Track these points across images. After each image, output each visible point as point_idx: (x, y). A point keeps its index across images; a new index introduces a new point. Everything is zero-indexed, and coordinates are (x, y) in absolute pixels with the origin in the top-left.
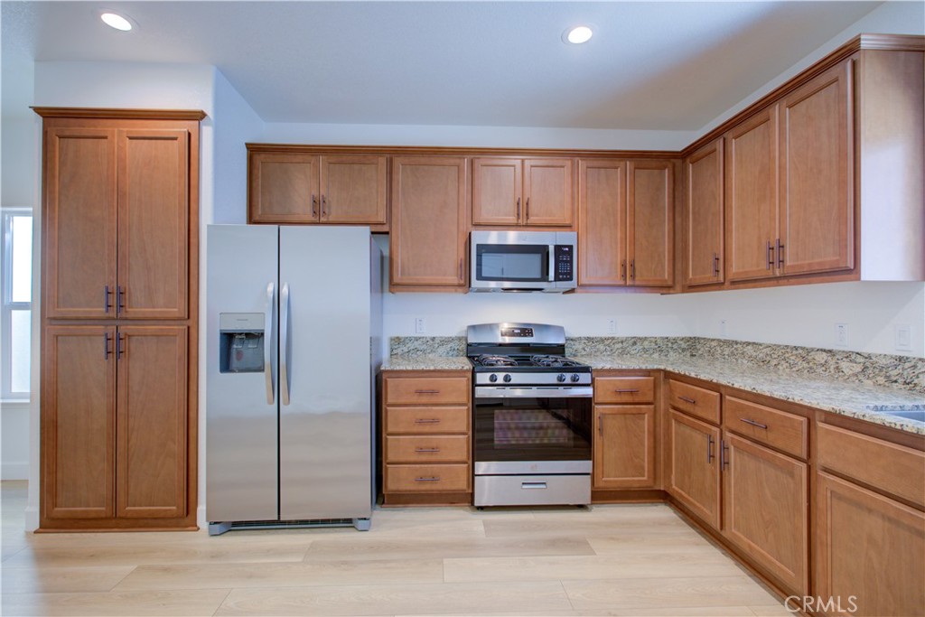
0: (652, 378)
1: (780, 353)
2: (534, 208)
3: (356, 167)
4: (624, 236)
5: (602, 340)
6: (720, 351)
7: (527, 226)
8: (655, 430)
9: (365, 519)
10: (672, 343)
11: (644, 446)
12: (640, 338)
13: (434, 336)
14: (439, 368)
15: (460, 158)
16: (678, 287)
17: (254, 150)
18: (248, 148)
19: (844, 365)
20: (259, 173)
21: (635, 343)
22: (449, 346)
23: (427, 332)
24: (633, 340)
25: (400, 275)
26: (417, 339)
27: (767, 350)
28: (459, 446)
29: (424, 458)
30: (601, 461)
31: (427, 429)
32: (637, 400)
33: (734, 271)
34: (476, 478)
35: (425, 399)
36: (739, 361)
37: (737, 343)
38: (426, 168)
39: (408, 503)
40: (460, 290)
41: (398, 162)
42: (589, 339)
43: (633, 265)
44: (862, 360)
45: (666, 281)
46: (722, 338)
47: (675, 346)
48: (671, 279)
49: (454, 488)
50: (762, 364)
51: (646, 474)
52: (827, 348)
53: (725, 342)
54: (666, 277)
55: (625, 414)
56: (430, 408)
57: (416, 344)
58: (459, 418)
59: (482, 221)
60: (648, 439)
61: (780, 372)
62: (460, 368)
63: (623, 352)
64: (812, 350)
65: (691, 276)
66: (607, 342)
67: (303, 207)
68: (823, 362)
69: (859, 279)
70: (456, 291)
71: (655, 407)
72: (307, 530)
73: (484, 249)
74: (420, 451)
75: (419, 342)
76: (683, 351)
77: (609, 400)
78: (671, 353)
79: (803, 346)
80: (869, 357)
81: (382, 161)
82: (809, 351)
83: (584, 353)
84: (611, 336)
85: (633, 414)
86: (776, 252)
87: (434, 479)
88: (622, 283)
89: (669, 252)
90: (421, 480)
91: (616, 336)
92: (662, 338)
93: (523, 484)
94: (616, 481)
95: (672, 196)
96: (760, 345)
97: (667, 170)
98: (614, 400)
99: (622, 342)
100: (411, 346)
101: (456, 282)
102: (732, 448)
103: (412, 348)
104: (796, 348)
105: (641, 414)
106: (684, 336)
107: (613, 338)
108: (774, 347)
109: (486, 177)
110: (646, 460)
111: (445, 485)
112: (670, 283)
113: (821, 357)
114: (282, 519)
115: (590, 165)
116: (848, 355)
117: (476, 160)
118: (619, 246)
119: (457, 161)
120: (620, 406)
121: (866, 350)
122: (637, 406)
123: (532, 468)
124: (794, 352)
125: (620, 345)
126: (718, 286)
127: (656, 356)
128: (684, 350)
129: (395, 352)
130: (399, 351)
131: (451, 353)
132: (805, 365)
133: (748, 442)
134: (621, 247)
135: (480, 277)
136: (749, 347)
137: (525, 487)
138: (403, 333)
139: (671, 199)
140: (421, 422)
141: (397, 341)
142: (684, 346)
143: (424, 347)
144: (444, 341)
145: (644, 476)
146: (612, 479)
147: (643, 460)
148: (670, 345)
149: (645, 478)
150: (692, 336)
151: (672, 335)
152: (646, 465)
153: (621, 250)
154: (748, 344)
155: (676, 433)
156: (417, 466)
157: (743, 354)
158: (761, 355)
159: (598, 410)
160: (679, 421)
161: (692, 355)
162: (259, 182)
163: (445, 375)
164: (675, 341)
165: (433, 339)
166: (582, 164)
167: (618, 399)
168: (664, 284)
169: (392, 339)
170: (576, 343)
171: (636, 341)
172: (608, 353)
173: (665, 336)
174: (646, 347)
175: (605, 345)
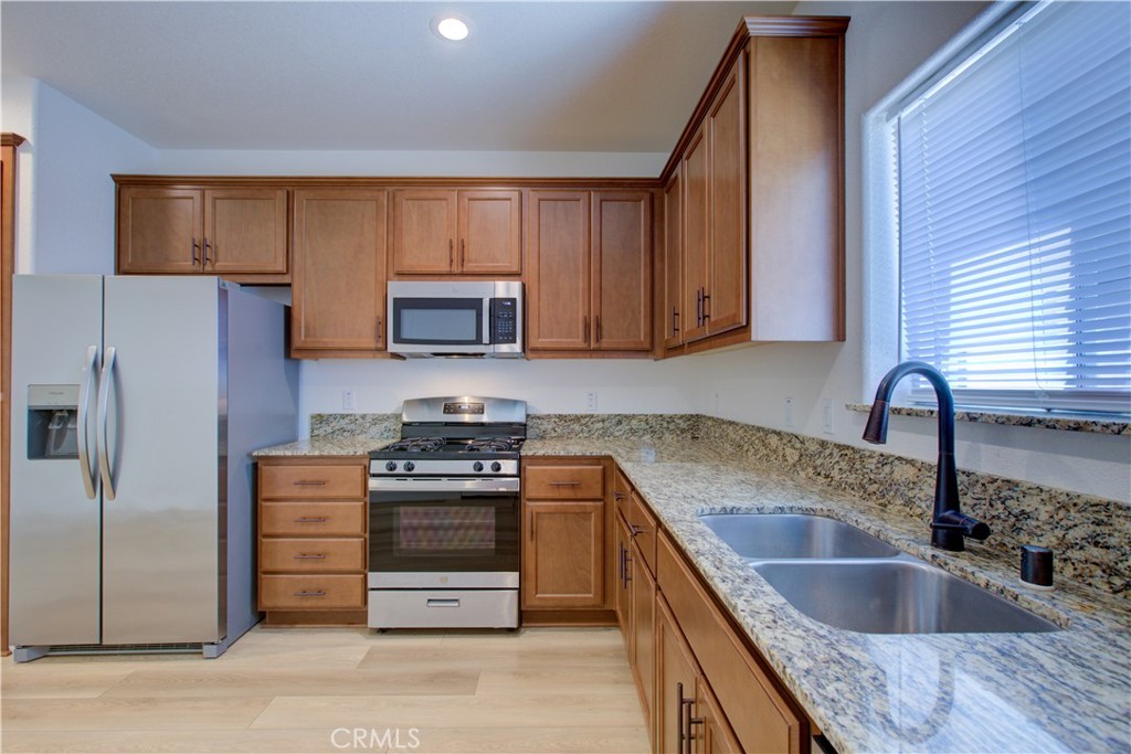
0: (601, 467)
2: (471, 252)
3: (249, 203)
4: (587, 287)
5: (577, 419)
6: (714, 433)
7: (463, 275)
8: (604, 534)
9: (213, 644)
10: (668, 422)
11: (590, 553)
12: (625, 416)
13: (365, 413)
14: (325, 453)
15: (379, 190)
16: (658, 351)
17: (123, 182)
18: (115, 181)
19: (788, 452)
20: (129, 212)
21: (620, 423)
22: (384, 425)
23: (357, 409)
24: (617, 419)
25: (303, 338)
26: (343, 417)
28: (351, 551)
29: (307, 566)
30: (533, 573)
31: (312, 529)
32: (580, 496)
34: (370, 593)
35: (309, 492)
38: (336, 203)
39: (296, 623)
40: (379, 355)
41: (300, 197)
42: (560, 417)
43: (599, 326)
44: (799, 446)
45: (642, 343)
47: (672, 426)
48: (648, 339)
49: (346, 604)
50: (737, 449)
51: (593, 590)
54: (642, 338)
55: (565, 513)
56: (315, 503)
57: (343, 423)
58: (351, 518)
59: (406, 269)
60: (595, 545)
62: (352, 453)
63: (605, 433)
66: (583, 422)
67: (182, 254)
68: (775, 447)
70: (374, 357)
71: (605, 504)
72: (141, 657)
73: (402, 304)
74: (304, 556)
75: (347, 421)
76: (682, 433)
77: (542, 495)
78: (667, 435)
80: (803, 441)
81: (281, 195)
83: (554, 434)
84: (588, 413)
85: (577, 514)
87: (320, 593)
88: (585, 346)
89: (645, 306)
90: (304, 594)
91: (596, 413)
92: (655, 416)
93: (429, 600)
94: (553, 599)
95: (648, 234)
96: (738, 425)
97: (642, 203)
98: (550, 495)
99: (603, 421)
100: (336, 425)
101: (373, 345)
103: (337, 427)
104: (759, 430)
105: (585, 515)
106: (683, 413)
107: (592, 416)
108: (744, 428)
109: (410, 212)
110: (593, 572)
111: (334, 601)
112: (647, 346)
113: (774, 442)
114: (104, 643)
115: (542, 197)
116: (790, 439)
117: (398, 194)
118: (581, 299)
119: (375, 194)
120: (559, 503)
122: (581, 503)
123: (442, 579)
124: (758, 434)
125: (600, 425)
127: (647, 438)
128: (683, 431)
129: (316, 432)
130: (321, 432)
131: (386, 435)
132: (764, 451)
134: (583, 301)
135: (398, 339)
137: (431, 604)
138: (326, 409)
139: (648, 239)
140: (304, 520)
141: (319, 419)
142: (683, 425)
143: (353, 426)
144: (377, 420)
145: (590, 593)
146: (545, 597)
147: (590, 572)
148: (665, 425)
149: (591, 595)
150: (694, 413)
151: (668, 411)
152: (593, 578)
153: (584, 305)
156: (301, 576)
159: (530, 508)
160: (618, 524)
162: (129, 222)
163: (336, 462)
164: (671, 419)
165: (364, 417)
166: (531, 195)
167: (556, 494)
168: (640, 347)
169: (313, 417)
170: (544, 422)
171: (620, 420)
172: (585, 435)
173: (659, 413)
174: (634, 427)
175: (581, 425)
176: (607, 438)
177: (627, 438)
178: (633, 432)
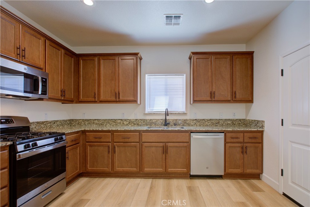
0: (80, 134)
1: (107, 121)
2: (26, 54)
4: (61, 79)
5: (43, 123)
6: (83, 123)
8: (80, 152)
10: (66, 122)
11: (78, 159)
12: (56, 121)
16: (75, 102)
19: (125, 122)
21: (54, 123)
27: (103, 121)
30: (67, 170)
33: (102, 98)
36: (92, 125)
37: (91, 120)
42: (38, 123)
43: (64, 92)
44: (128, 121)
46: (85, 119)
50: (101, 125)
52: (121, 119)
53: (86, 120)
55: (73, 149)
60: (79, 156)
61: (107, 127)
64: (117, 120)
65: (81, 98)
66: (45, 124)
68: (119, 122)
69: (137, 103)
77: (69, 145)
78: (65, 126)
79: (114, 119)
80: (130, 120)
82: (116, 120)
85: (75, 148)
86: (117, 95)
96: (100, 120)
98: (71, 145)
99: (50, 123)
102: (116, 147)
104: (112, 120)
105: (77, 148)
106: (68, 119)
107: (47, 121)
108: (105, 120)
113: (119, 121)
115: (51, 44)
116: (126, 120)
121: (129, 118)
122: (76, 145)
123: (46, 186)
124: (111, 121)
126: (95, 102)
128: (68, 124)
132: (115, 123)
133: (122, 143)
136: (96, 121)
145: (77, 171)
146: (70, 176)
151: (65, 119)
152: (78, 166)
153: (60, 85)
154: (96, 120)
155: (90, 150)
157: (93, 123)
158: (100, 123)
159: (67, 149)
160: (91, 146)
161: (71, 126)
166: (47, 42)
170: (32, 125)
171: (55, 122)
172: (45, 128)
173: (63, 119)
174: (58, 124)
175: (44, 125)
176: (51, 129)
177: (56, 128)
178: (58, 125)
